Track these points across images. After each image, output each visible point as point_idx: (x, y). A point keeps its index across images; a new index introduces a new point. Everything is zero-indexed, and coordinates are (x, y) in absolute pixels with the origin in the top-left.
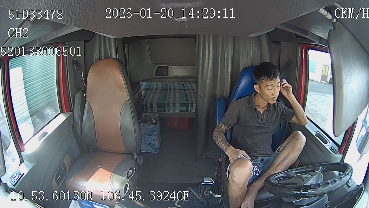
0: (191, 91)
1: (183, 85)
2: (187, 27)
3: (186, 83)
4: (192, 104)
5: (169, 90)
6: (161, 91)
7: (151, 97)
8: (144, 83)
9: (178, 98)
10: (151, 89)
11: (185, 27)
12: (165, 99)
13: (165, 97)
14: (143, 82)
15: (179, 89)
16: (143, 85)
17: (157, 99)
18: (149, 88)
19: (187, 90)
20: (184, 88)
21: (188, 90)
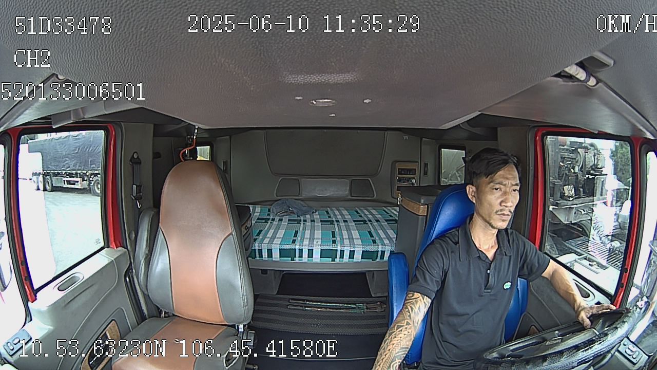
0: (341, 224)
1: (328, 213)
2: (334, 115)
3: (332, 210)
4: (342, 252)
5: (302, 222)
6: (288, 223)
7: (270, 235)
8: (258, 209)
9: (319, 239)
10: (271, 220)
11: (330, 115)
12: (295, 240)
13: (296, 235)
14: (257, 206)
15: (321, 221)
16: (256, 211)
17: (281, 240)
18: (268, 217)
19: (336, 223)
20: (330, 219)
21: (338, 221)
